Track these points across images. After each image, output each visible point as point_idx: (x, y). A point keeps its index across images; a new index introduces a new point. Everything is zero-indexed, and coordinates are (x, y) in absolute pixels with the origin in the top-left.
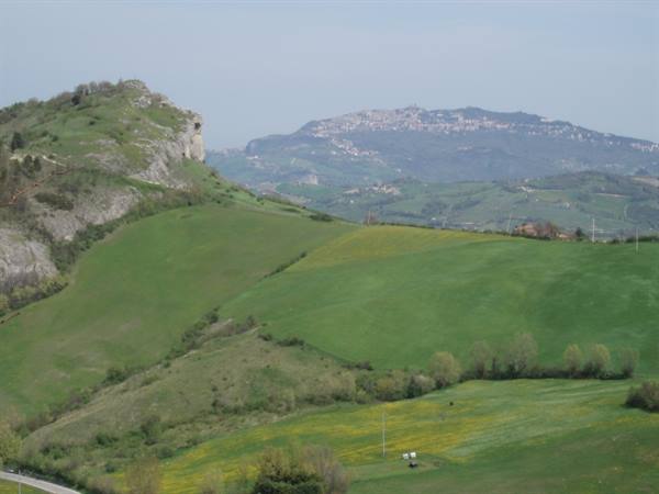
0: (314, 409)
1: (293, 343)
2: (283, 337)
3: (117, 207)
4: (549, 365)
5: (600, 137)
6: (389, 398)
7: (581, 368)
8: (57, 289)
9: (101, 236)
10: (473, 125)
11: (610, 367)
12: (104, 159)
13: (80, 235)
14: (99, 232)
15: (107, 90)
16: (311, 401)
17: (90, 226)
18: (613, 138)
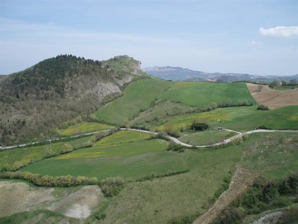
0: (189, 114)
1: (179, 102)
2: (176, 101)
3: (129, 79)
4: (235, 104)
5: (194, 71)
6: (204, 111)
7: (242, 104)
8: (123, 95)
9: (128, 85)
10: (169, 70)
11: (248, 104)
12: (125, 70)
13: (124, 85)
14: (128, 84)
15: (122, 57)
16: (187, 113)
17: (125, 83)
18: (196, 71)
